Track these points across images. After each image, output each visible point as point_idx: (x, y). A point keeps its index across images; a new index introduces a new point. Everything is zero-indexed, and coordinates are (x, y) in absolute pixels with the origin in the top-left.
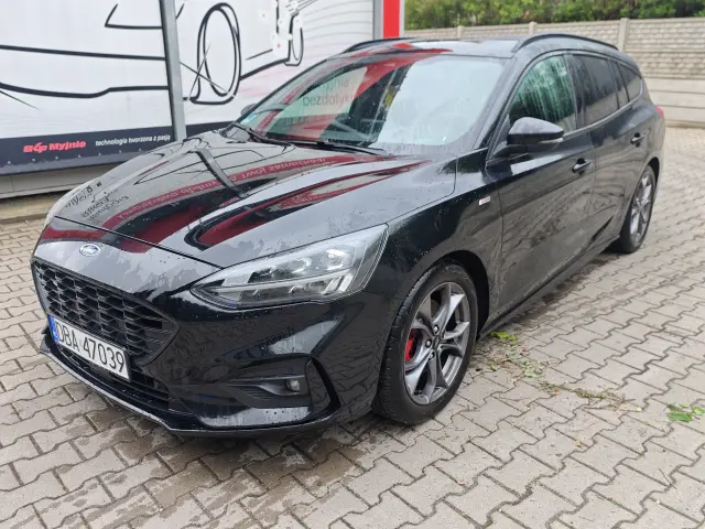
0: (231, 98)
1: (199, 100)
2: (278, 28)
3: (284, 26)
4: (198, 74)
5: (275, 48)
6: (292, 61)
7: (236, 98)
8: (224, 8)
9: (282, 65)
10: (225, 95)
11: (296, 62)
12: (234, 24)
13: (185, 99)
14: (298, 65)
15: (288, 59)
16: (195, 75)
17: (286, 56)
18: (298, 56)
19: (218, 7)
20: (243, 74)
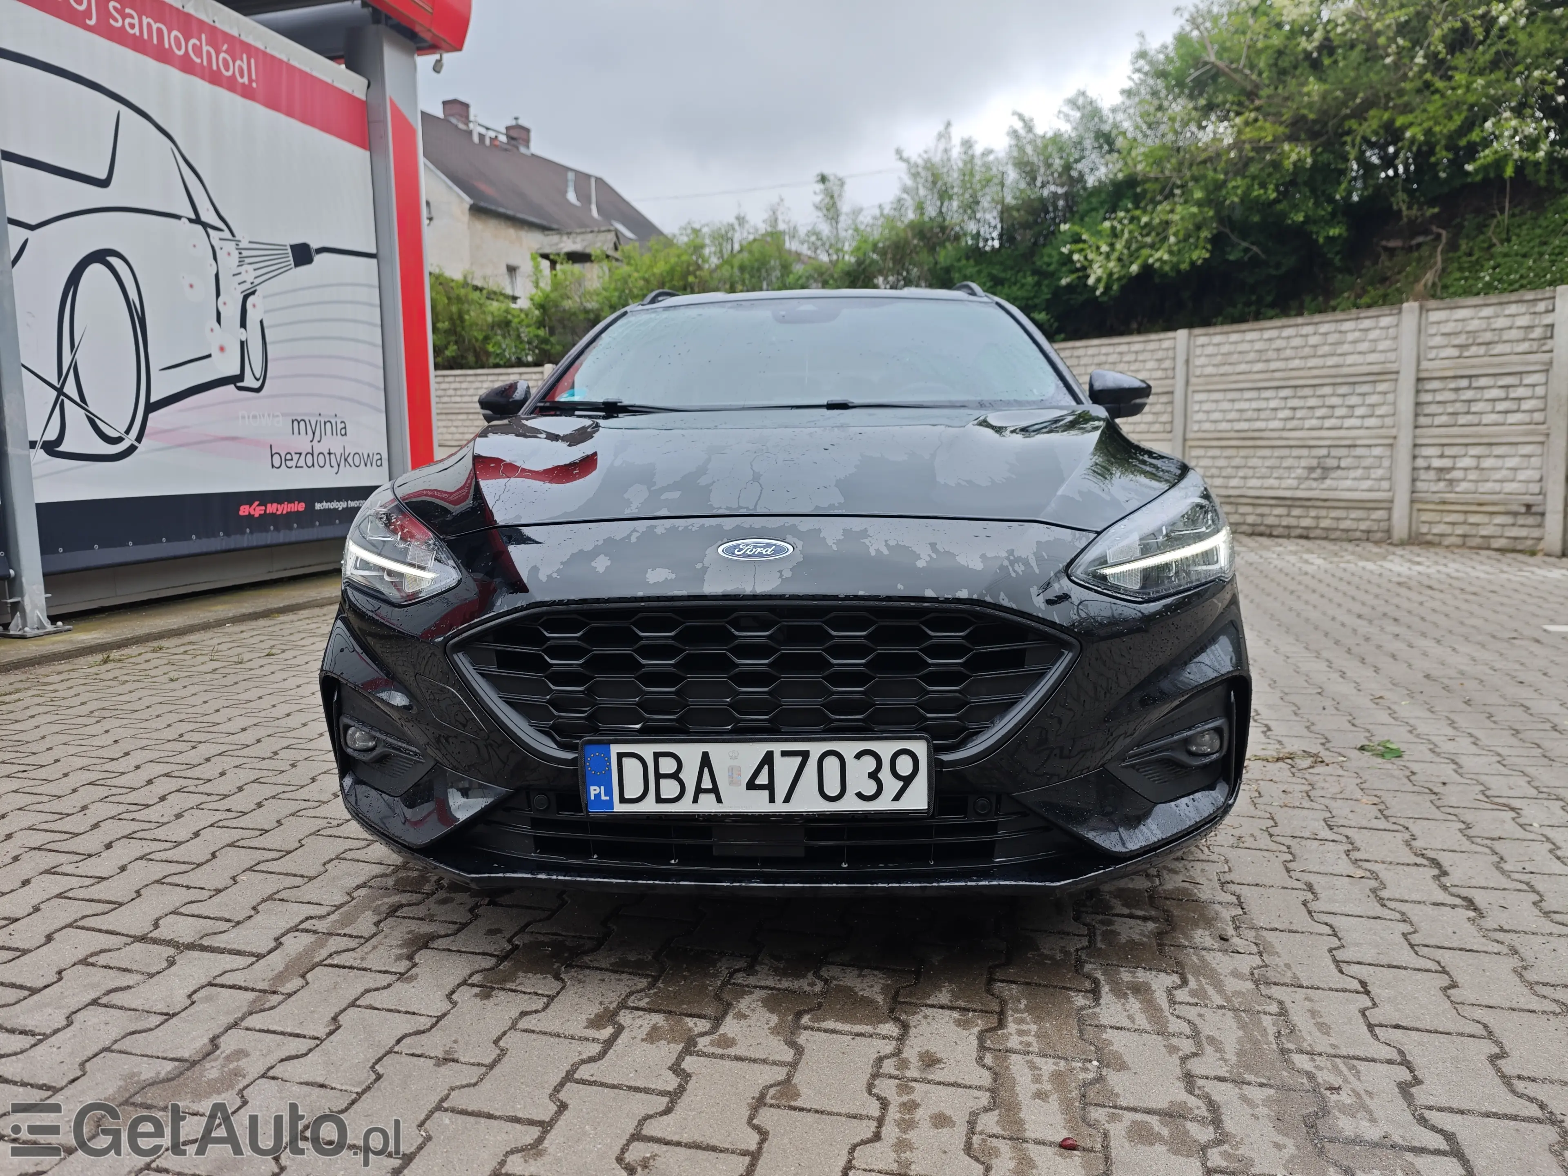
0: (132, 449)
1: (61, 449)
2: (219, 314)
3: (231, 312)
4: (60, 391)
5: (215, 352)
6: (249, 381)
7: (141, 447)
8: (113, 260)
9: (231, 387)
10: (119, 440)
11: (256, 385)
12: (133, 295)
13: (33, 445)
14: (258, 390)
15: (240, 377)
16: (55, 393)
17: (237, 372)
18: (258, 373)
19: (100, 256)
20: (153, 399)
